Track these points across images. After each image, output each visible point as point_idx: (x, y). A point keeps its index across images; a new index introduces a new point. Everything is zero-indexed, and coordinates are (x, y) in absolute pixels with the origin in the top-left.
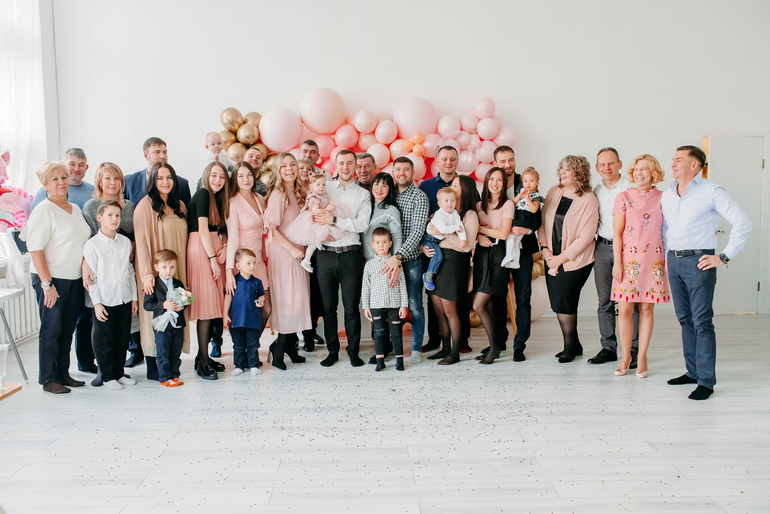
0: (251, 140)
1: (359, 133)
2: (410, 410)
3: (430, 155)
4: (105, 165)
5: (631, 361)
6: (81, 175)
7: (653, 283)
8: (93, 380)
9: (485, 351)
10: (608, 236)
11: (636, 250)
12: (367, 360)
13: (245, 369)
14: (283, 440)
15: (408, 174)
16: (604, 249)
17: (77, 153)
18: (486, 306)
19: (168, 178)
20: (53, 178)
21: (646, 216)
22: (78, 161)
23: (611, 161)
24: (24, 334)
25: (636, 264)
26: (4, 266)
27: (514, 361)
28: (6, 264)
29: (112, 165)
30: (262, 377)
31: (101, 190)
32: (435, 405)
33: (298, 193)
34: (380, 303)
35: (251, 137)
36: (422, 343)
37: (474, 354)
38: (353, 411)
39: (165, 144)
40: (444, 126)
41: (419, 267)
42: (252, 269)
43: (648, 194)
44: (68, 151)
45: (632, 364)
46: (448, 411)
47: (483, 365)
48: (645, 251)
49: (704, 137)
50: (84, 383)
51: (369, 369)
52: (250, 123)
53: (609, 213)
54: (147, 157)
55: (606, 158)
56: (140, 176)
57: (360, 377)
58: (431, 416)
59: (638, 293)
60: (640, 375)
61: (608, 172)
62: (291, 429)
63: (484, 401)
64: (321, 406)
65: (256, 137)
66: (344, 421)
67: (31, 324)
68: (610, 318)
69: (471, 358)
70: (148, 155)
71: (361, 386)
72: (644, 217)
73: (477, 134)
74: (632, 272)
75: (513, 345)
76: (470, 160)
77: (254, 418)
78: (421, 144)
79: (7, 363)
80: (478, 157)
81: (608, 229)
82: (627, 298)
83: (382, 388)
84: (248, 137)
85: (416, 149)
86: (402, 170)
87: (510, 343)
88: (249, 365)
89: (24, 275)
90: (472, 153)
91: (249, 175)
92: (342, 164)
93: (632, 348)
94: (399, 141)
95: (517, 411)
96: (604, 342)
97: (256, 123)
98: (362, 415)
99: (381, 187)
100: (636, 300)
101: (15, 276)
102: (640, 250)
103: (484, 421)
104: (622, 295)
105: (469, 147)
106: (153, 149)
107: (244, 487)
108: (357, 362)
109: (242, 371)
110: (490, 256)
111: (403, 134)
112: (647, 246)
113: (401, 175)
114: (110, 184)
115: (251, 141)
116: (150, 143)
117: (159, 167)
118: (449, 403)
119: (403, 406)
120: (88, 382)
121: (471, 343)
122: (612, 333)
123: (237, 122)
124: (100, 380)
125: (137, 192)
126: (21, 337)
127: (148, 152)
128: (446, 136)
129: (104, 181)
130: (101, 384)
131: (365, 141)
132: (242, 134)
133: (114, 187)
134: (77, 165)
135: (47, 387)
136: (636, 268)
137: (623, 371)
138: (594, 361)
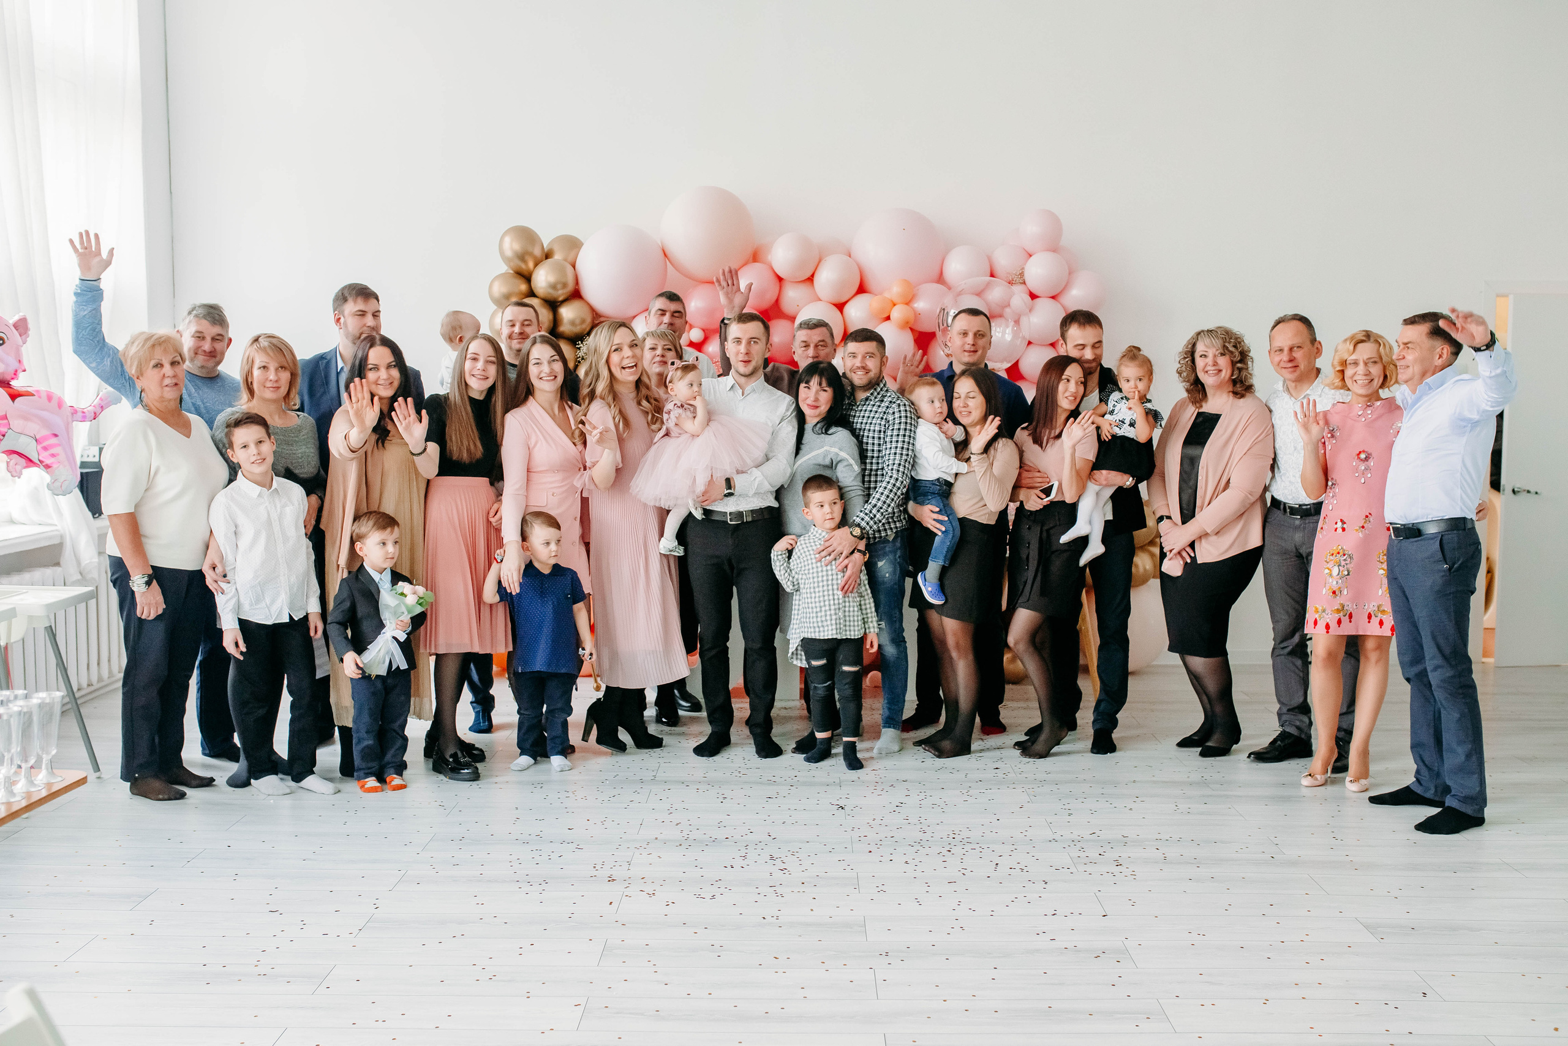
0: (560, 292)
1: (780, 279)
2: (873, 848)
3: (926, 327)
4: (260, 339)
5: (1335, 756)
6: (217, 359)
7: (1380, 594)
8: (230, 774)
9: (1034, 732)
10: (1290, 497)
11: (1345, 526)
12: (789, 745)
13: (538, 758)
14: (611, 903)
15: (872, 364)
16: (1282, 523)
17: (209, 314)
18: (1035, 639)
19: (389, 367)
20: (153, 363)
21: (1363, 456)
22: (213, 331)
23: (1296, 341)
24: (94, 679)
25: (1344, 555)
26: (56, 541)
27: (1092, 752)
28: (62, 537)
29: (275, 339)
30: (573, 776)
31: (251, 392)
32: (924, 839)
33: (644, 403)
34: (826, 628)
35: (559, 286)
36: (902, 713)
37: (1011, 737)
38: (756, 847)
39: (377, 299)
40: (957, 267)
41: (895, 556)
42: (553, 554)
43: (1369, 412)
44: (193, 311)
45: (1338, 764)
46: (952, 852)
47: (1028, 760)
48: (1363, 527)
49: (1498, 296)
50: (212, 780)
51: (791, 762)
52: (558, 256)
53: (1293, 449)
54: (340, 324)
55: (1287, 336)
56: (325, 361)
57: (774, 779)
58: (916, 862)
59: (1351, 616)
60: (1354, 787)
61: (1290, 365)
62: (628, 881)
63: (1025, 833)
64: (691, 837)
65: (571, 287)
66: (737, 867)
67: (109, 661)
68: (1297, 668)
69: (1003, 746)
70: (342, 320)
71: (774, 797)
72: (1359, 458)
73: (1023, 285)
74: (1335, 571)
75: (1092, 719)
76: (1008, 337)
77: (554, 856)
78: (907, 304)
79: (60, 737)
80: (1027, 332)
81: (1290, 482)
82: (1328, 627)
83: (818, 802)
84: (554, 287)
85: (897, 313)
86: (860, 357)
87: (1085, 716)
88: (548, 748)
89: (97, 560)
90: (1013, 323)
91: (554, 361)
92: (738, 341)
93: (1339, 729)
94: (862, 297)
95: (1093, 853)
96: (1284, 718)
97: (571, 258)
98: (775, 856)
99: (817, 392)
100: (1348, 629)
101: (79, 563)
102: (1353, 525)
103: (1025, 873)
104: (1318, 620)
105: (1008, 310)
106: (351, 307)
107: (528, 995)
108: (768, 749)
109: (533, 761)
110: (1045, 534)
111: (871, 284)
112: (1367, 516)
113: (858, 368)
114: (267, 379)
115: (561, 294)
116: (347, 295)
117: (371, 346)
118: (954, 836)
119: (860, 839)
120: (221, 779)
121: (1006, 714)
122: (1301, 700)
123: (531, 254)
124: (245, 774)
125: (318, 395)
126: (89, 685)
127: (342, 312)
128: (960, 289)
129: (256, 373)
130: (246, 784)
131: (792, 296)
132: (543, 279)
133: (275, 385)
134: (209, 339)
135: (138, 789)
136: (1343, 563)
137: (1320, 778)
138: (1260, 757)
